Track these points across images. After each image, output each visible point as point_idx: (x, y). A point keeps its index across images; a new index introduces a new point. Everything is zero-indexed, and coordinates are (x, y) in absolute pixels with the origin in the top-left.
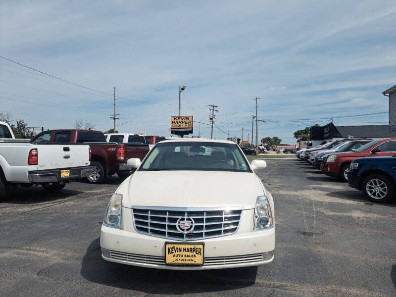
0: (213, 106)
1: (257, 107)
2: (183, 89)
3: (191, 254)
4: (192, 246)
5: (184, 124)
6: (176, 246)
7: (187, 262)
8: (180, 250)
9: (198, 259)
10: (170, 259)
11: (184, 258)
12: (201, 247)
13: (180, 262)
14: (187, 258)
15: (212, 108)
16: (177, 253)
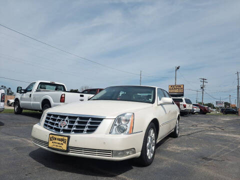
0: (203, 79)
1: (238, 79)
2: (178, 68)
3: (60, 142)
4: (62, 137)
5: (177, 90)
6: (54, 136)
7: (58, 147)
8: (56, 139)
9: (64, 147)
10: (51, 144)
11: (57, 145)
12: (67, 138)
13: (55, 147)
14: (58, 145)
15: (202, 80)
16: (54, 141)
